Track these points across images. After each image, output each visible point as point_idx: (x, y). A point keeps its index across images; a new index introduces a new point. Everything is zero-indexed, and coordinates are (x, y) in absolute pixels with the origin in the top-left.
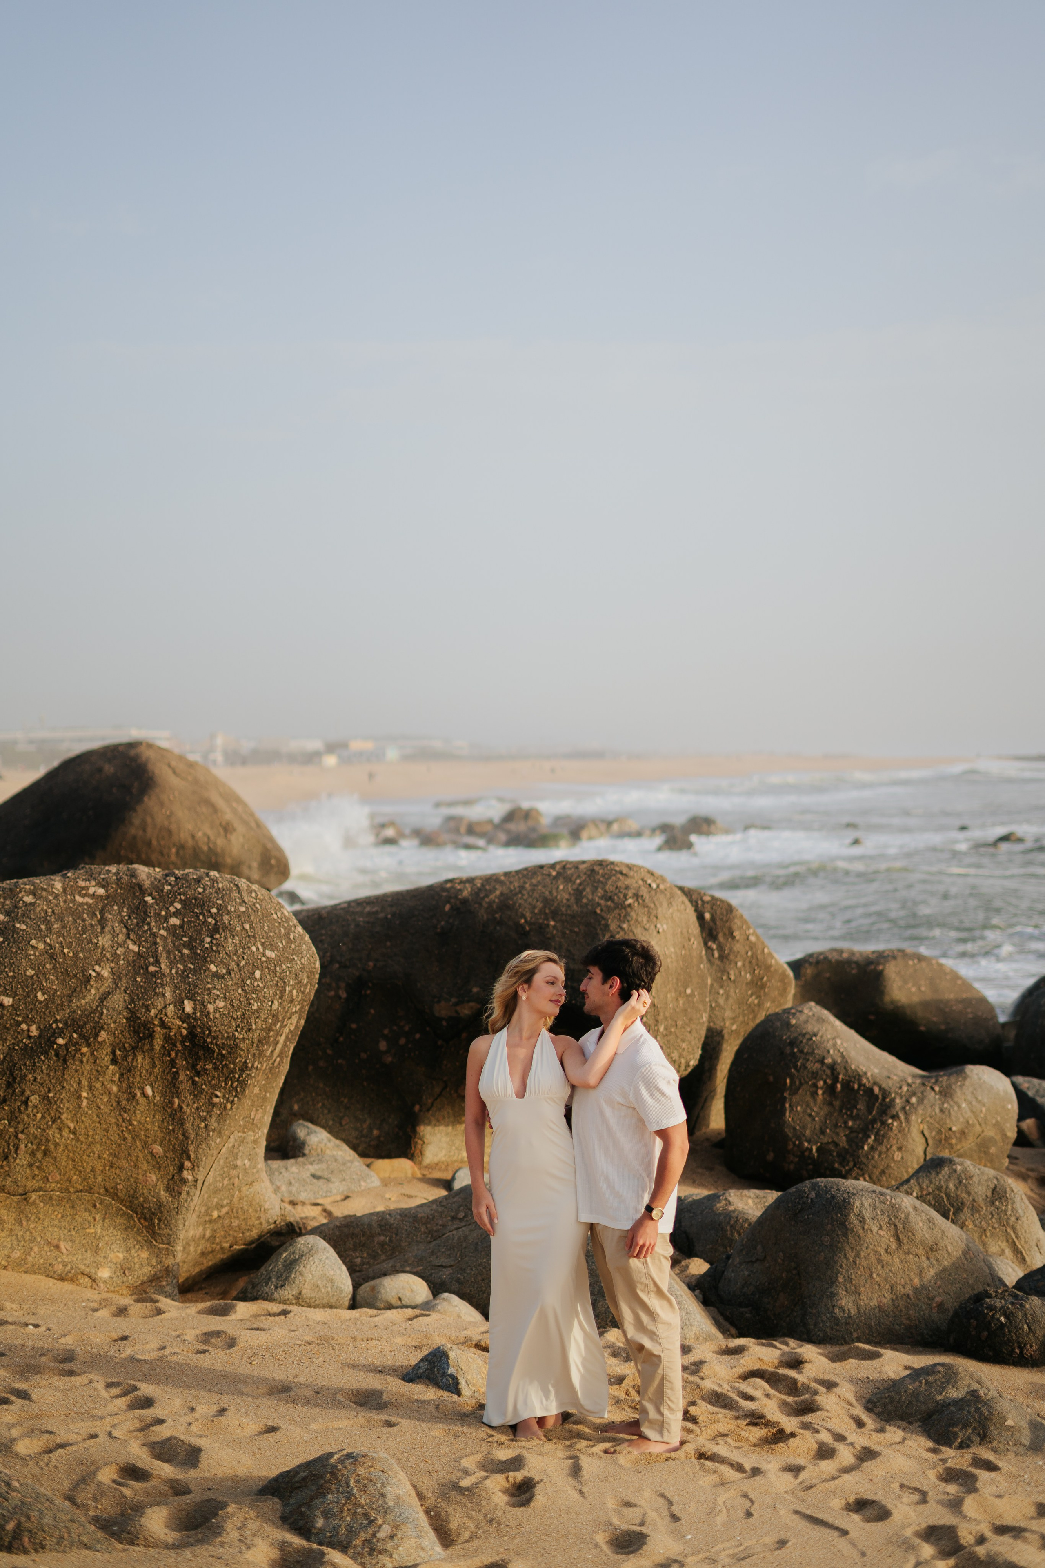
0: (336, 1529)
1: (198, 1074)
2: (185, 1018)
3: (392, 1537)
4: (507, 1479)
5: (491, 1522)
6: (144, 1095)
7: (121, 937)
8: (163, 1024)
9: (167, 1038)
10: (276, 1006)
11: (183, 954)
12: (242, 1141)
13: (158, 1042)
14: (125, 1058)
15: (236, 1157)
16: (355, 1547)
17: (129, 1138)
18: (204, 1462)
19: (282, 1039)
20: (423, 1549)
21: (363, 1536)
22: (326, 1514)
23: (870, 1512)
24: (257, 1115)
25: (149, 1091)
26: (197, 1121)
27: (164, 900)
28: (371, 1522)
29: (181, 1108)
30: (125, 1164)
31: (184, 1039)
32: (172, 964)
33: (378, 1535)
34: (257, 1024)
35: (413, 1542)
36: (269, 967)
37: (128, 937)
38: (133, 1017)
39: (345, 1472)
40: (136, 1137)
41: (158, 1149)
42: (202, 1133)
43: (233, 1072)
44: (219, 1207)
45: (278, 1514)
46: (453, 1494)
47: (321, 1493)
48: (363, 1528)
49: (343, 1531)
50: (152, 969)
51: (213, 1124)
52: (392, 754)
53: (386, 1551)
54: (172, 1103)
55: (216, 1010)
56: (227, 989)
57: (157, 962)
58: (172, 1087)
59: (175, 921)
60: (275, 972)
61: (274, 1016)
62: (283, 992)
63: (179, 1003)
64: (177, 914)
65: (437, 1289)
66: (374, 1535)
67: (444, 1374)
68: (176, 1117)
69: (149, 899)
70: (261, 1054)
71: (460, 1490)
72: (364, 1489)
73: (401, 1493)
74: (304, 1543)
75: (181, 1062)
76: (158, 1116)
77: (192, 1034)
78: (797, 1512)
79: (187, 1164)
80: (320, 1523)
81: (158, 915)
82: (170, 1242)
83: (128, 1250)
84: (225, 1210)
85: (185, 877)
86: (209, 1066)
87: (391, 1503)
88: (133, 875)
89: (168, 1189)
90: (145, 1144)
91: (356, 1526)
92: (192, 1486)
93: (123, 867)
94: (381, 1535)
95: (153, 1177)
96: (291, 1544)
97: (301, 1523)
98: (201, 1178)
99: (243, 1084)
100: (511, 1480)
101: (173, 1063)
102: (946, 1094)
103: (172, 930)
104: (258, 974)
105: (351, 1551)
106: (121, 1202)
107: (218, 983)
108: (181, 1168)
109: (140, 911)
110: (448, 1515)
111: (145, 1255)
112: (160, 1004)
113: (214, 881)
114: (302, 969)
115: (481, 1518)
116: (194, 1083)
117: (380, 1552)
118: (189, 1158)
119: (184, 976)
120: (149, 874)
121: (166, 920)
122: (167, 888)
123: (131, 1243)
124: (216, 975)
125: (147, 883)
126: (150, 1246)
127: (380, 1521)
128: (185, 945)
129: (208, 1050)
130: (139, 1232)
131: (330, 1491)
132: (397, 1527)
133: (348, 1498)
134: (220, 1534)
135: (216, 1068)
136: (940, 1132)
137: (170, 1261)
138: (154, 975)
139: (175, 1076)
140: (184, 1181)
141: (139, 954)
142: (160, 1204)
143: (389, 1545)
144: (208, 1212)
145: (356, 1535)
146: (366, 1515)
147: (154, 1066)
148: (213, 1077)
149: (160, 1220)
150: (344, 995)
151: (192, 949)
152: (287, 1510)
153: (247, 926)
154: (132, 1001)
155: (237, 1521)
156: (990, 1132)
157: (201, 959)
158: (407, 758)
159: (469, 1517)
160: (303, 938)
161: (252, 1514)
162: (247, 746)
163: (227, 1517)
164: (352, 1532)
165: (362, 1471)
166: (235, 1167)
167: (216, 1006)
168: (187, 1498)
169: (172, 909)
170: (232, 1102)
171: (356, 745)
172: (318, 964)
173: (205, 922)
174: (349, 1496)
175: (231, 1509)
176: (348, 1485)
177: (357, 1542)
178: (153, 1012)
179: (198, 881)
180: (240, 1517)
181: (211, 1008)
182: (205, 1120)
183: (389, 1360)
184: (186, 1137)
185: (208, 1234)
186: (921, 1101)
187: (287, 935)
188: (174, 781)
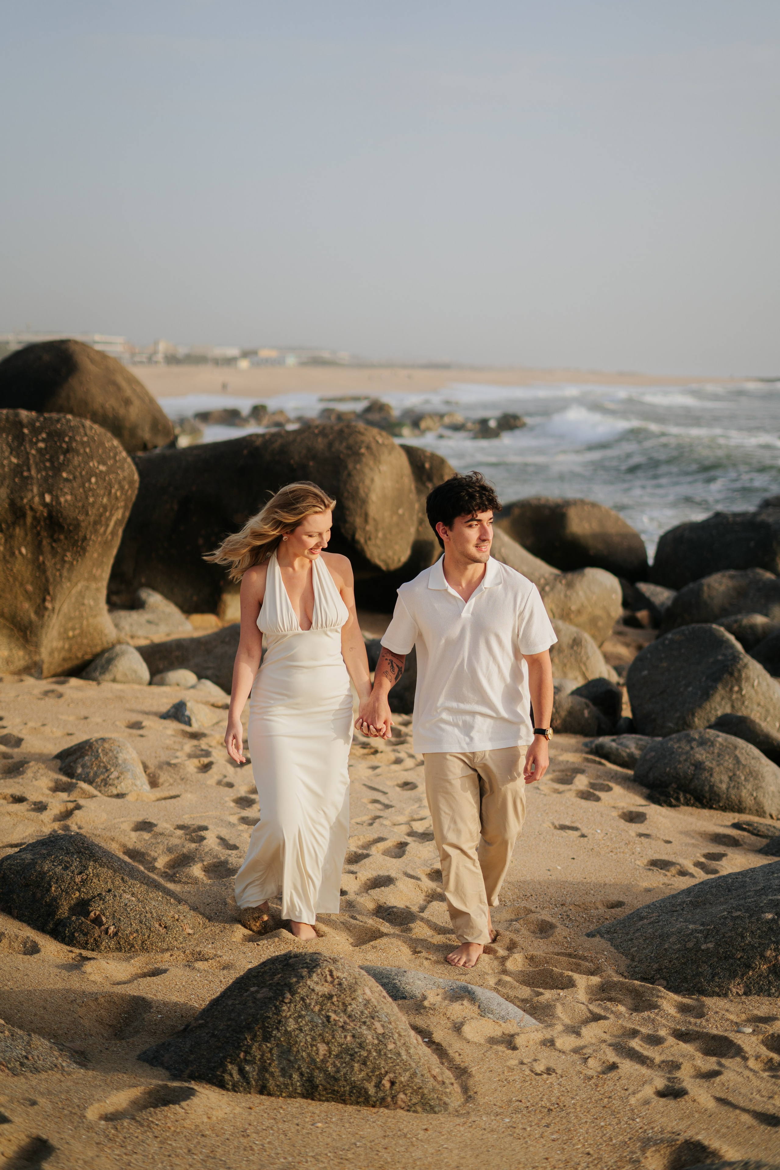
0: (88, 774)
1: (55, 541)
2: (45, 505)
3: (118, 778)
4: (200, 762)
5: (182, 779)
6: (20, 553)
7: (7, 454)
8: (32, 509)
9: (35, 518)
10: (105, 500)
11: (45, 466)
12: (87, 588)
13: (29, 520)
14: (8, 529)
15: (83, 598)
16: (97, 782)
17: (11, 580)
18: (24, 745)
19: (112, 524)
20: (136, 785)
21: (102, 777)
22: (83, 766)
23: (409, 787)
24: (97, 572)
25: (24, 551)
26: (54, 571)
27: (36, 431)
28: (107, 770)
29: (44, 563)
30: (9, 596)
31: (45, 519)
32: (39, 471)
33: (110, 777)
34: (92, 512)
35: (130, 781)
36: (100, 476)
37: (11, 453)
38: (12, 504)
39: (97, 746)
40: (15, 579)
41: (30, 588)
42: (58, 579)
43: (77, 541)
44: (73, 629)
45: (58, 767)
46: (165, 767)
47: (82, 756)
48: (102, 773)
49: (91, 774)
50: (26, 474)
51: (65, 573)
52: (291, 360)
53: (114, 785)
54: (38, 559)
55: (66, 501)
56: (73, 488)
57: (29, 470)
58: (38, 549)
59: (41, 445)
60: (105, 480)
61: (105, 508)
62: (110, 493)
63: (42, 497)
64: (43, 440)
65: (200, 677)
66: (108, 777)
67: (183, 715)
68: (41, 568)
69: (26, 431)
70: (96, 531)
71: (169, 764)
72: (106, 754)
73: (128, 757)
74: (69, 780)
75: (44, 534)
76: (30, 567)
77: (50, 515)
78: (365, 785)
79: (48, 598)
80: (79, 770)
81: (31, 441)
82: (37, 646)
83: (11, 650)
84: (77, 632)
85: (51, 419)
86: (62, 537)
87: (120, 762)
88: (17, 415)
89: (37, 613)
90: (22, 585)
91: (99, 772)
92: (14, 756)
93: (11, 411)
94: (112, 776)
95: (26, 605)
96: (61, 780)
97: (70, 771)
98: (57, 607)
99: (84, 550)
100: (202, 762)
101: (38, 534)
102: (570, 585)
103: (39, 450)
104: (93, 480)
105: (94, 784)
106: (6, 619)
107: (68, 485)
108: (44, 600)
109: (20, 438)
110: (159, 775)
111: (21, 653)
112: (29, 495)
113: (69, 421)
114: (124, 478)
115: (178, 777)
116: (52, 548)
117: (110, 785)
118: (49, 594)
119: (46, 479)
120: (27, 416)
121: (36, 443)
122: (38, 424)
123: (13, 645)
124: (67, 480)
125: (25, 421)
126: (24, 648)
127: (112, 770)
128: (48, 460)
129: (61, 527)
130: (18, 639)
131: (87, 755)
132: (122, 773)
133: (96, 758)
134: (23, 774)
135: (66, 538)
136: (563, 610)
137: (37, 658)
138: (27, 478)
139: (40, 542)
140: (46, 609)
141: (18, 465)
142: (31, 622)
143: (116, 782)
144: (66, 631)
145: (98, 777)
146: (105, 767)
147: (26, 535)
148: (64, 544)
149: (31, 632)
150: (176, 507)
151: (52, 463)
152: (63, 765)
153: (88, 450)
154: (12, 493)
155: (34, 769)
156: (599, 612)
157: (57, 469)
158: (303, 364)
159: (171, 777)
160: (125, 459)
161: (43, 766)
162: (182, 351)
163: (29, 767)
164: (96, 775)
165: (106, 745)
166: (83, 604)
167: (66, 499)
168: (10, 761)
169: (40, 438)
170: (77, 561)
171: (265, 353)
172: (136, 477)
173: (61, 447)
174: (97, 757)
175: (31, 764)
176: (97, 752)
177: (98, 780)
178: (25, 501)
179: (58, 421)
180: (36, 768)
181: (62, 500)
182: (59, 570)
183: (155, 709)
184: (47, 580)
185: (67, 646)
186: (552, 589)
187: (114, 457)
188: (91, 368)
